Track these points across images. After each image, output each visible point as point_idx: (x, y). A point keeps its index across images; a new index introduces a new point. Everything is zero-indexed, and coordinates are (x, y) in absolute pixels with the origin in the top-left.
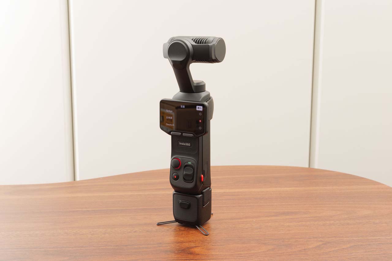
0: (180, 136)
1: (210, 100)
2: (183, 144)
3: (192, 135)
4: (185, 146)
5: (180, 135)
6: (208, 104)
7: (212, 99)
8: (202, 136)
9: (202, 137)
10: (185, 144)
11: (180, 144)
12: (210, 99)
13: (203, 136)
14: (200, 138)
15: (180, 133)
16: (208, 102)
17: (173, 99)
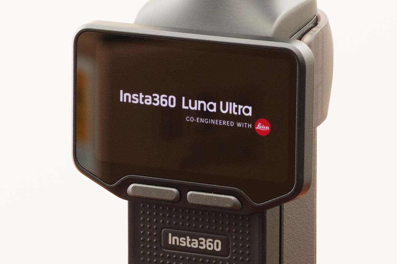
0: (172, 202)
1: (316, 30)
2: (185, 242)
3: (232, 198)
4: (197, 251)
5: (171, 198)
6: (310, 45)
7: (327, 26)
8: (280, 203)
9: (281, 209)
10: (195, 244)
11: (172, 240)
12: (316, 24)
13: (286, 206)
14: (272, 214)
15: (174, 190)
16: (308, 38)
17: (136, 23)
